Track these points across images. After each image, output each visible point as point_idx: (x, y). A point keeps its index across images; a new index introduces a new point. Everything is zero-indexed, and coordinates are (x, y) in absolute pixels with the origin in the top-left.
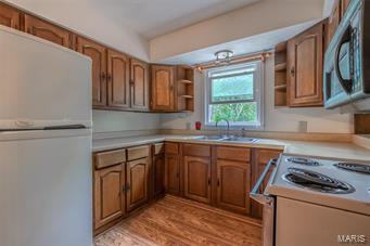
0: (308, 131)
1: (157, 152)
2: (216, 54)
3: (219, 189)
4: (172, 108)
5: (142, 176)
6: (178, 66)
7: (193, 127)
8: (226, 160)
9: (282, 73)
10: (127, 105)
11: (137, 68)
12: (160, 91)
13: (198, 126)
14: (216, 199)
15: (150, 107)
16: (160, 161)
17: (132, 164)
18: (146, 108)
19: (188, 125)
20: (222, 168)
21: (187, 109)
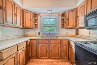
0: (68, 34)
1: (28, 44)
2: (48, 11)
3: (51, 53)
4: (31, 27)
5: (23, 56)
6: (33, 12)
7: (37, 34)
8: (53, 44)
9: (63, 20)
10: (14, 24)
11: (17, 9)
12: (27, 20)
13: (39, 33)
14: (50, 56)
15: (23, 26)
16: (29, 47)
17: (19, 52)
18: (21, 26)
19: (36, 33)
20: (52, 46)
21: (35, 28)
